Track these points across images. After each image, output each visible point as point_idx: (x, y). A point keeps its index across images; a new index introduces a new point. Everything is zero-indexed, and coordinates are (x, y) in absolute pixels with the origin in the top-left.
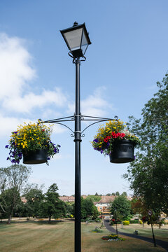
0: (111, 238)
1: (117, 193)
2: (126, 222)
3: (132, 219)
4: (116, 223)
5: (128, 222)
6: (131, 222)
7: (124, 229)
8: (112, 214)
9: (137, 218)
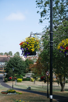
0: (10, 92)
1: (10, 53)
2: (19, 79)
3: (24, 78)
4: (9, 80)
5: (21, 79)
6: (24, 80)
7: (17, 85)
8: (7, 72)
9: (29, 76)
